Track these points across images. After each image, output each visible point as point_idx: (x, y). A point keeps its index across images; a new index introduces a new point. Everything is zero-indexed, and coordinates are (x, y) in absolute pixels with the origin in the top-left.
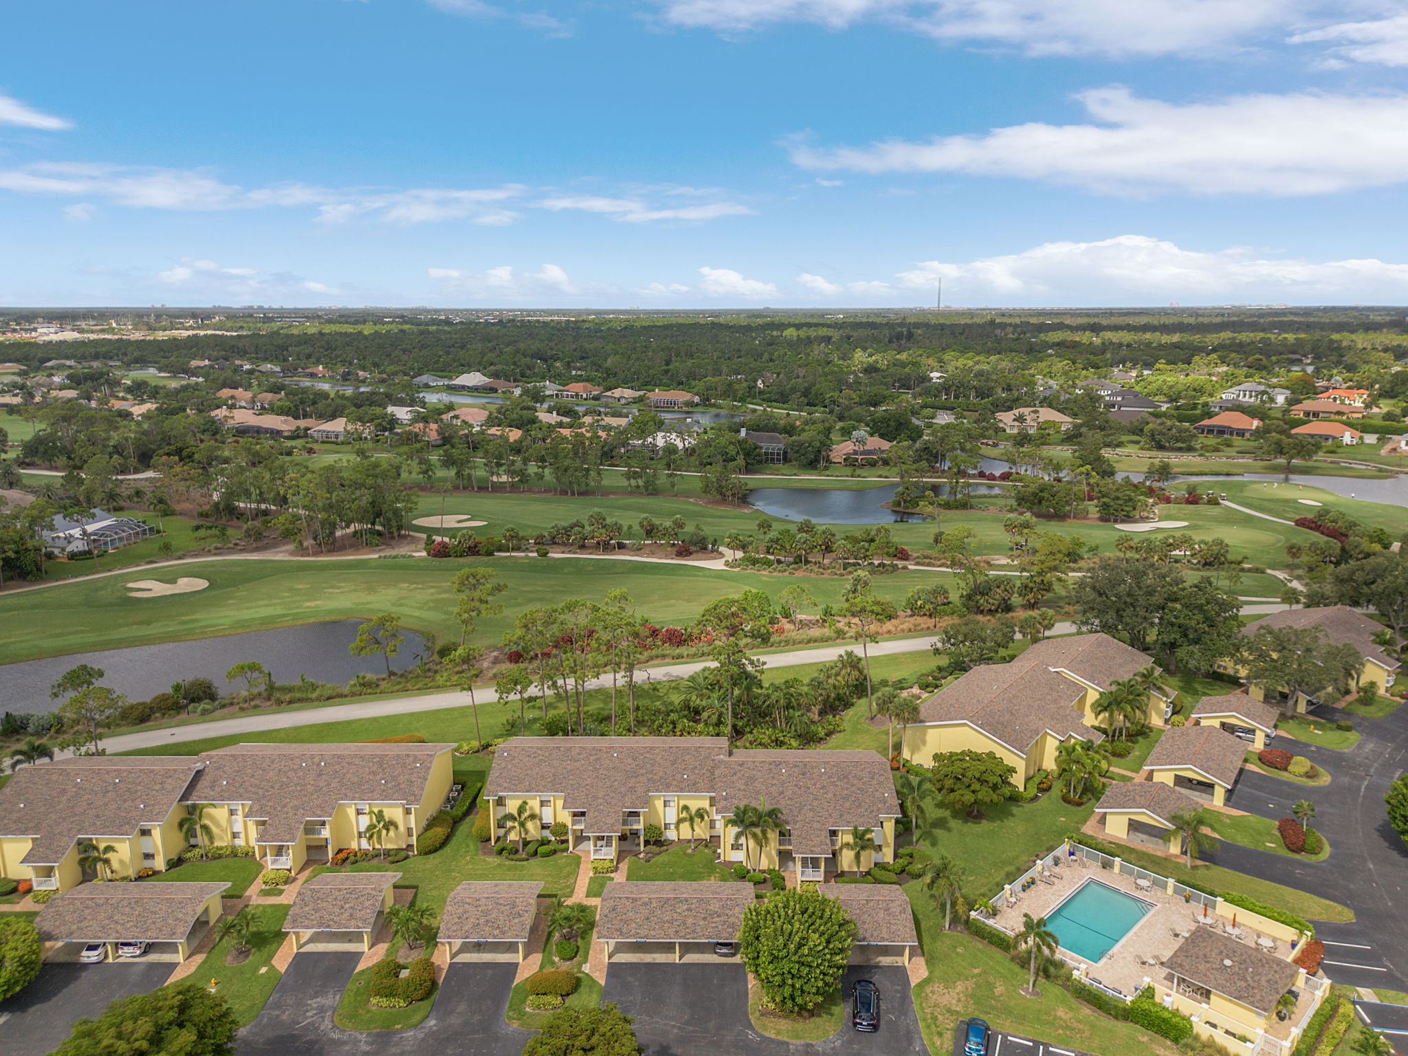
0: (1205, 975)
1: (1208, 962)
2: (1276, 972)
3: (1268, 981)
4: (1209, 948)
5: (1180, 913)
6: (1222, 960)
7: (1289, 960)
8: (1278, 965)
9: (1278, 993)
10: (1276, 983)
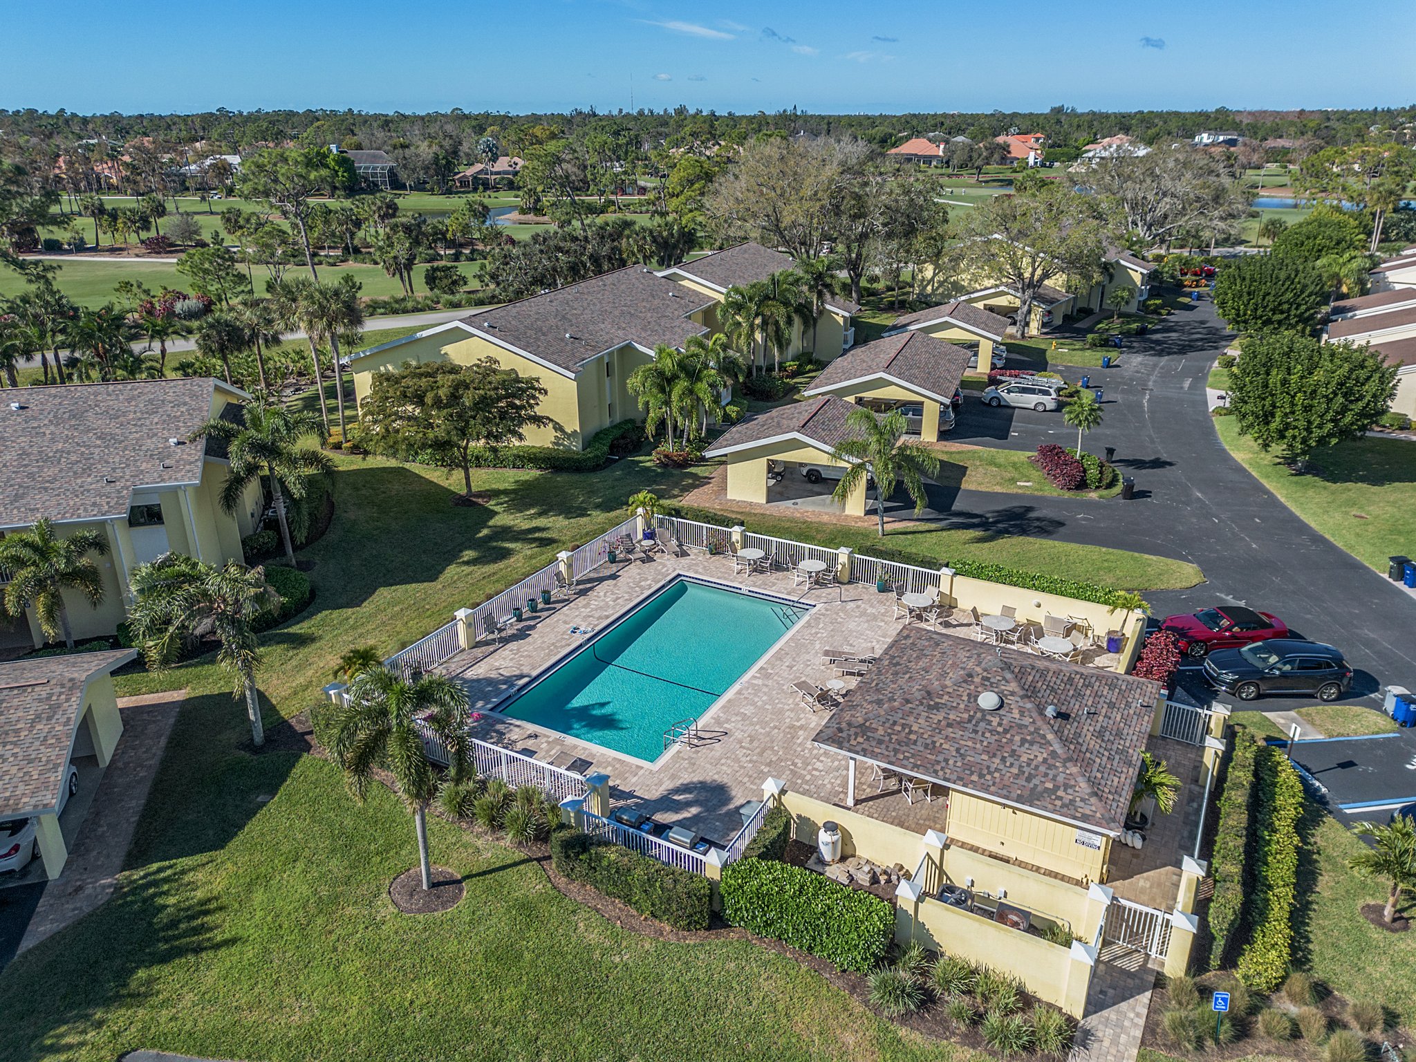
0: (931, 747)
1: (937, 707)
2: (1111, 705)
3: (1100, 734)
4: (936, 670)
5: (864, 614)
6: (974, 697)
7: (1121, 670)
8: (1112, 687)
9: (1130, 764)
10: (1119, 734)
